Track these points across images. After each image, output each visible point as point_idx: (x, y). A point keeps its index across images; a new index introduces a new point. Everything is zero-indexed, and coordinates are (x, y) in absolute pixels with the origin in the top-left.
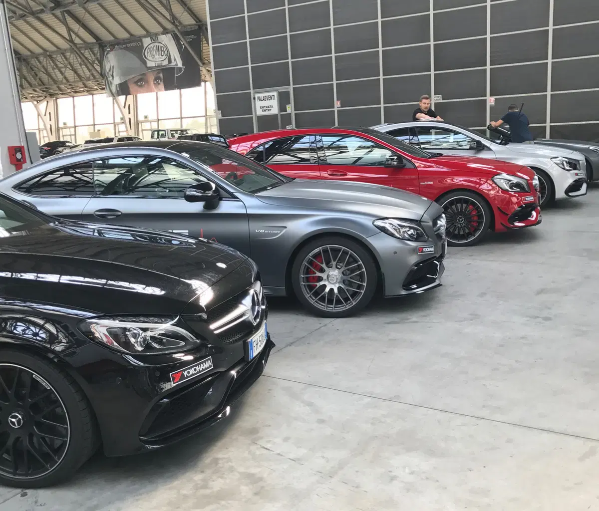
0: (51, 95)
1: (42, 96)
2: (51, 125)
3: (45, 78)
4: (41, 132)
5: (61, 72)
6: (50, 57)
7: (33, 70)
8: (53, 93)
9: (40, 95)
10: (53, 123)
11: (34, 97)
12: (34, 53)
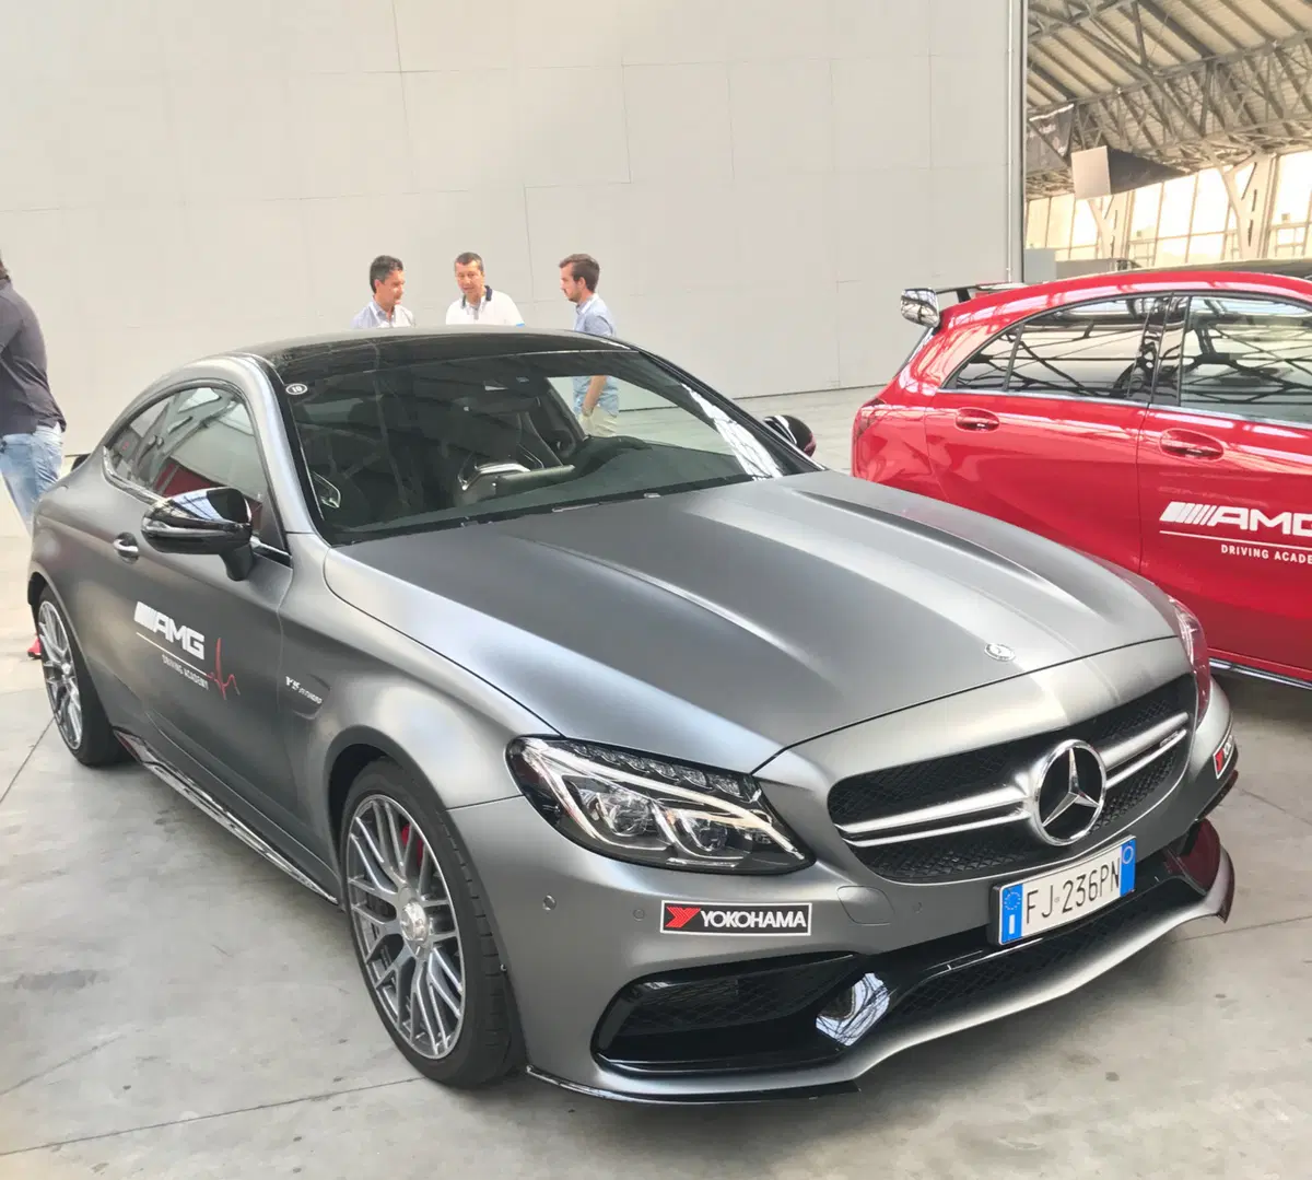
0: (1267, 148)
1: (1245, 152)
2: (1252, 223)
3: (1259, 104)
4: (1229, 238)
5: (1298, 87)
6: (1279, 51)
7: (1235, 89)
8: (1269, 143)
9: (1242, 148)
10: (1258, 217)
11: (1228, 155)
12: (1244, 48)
